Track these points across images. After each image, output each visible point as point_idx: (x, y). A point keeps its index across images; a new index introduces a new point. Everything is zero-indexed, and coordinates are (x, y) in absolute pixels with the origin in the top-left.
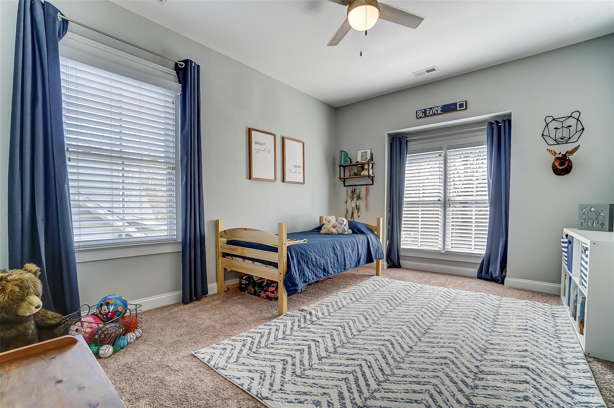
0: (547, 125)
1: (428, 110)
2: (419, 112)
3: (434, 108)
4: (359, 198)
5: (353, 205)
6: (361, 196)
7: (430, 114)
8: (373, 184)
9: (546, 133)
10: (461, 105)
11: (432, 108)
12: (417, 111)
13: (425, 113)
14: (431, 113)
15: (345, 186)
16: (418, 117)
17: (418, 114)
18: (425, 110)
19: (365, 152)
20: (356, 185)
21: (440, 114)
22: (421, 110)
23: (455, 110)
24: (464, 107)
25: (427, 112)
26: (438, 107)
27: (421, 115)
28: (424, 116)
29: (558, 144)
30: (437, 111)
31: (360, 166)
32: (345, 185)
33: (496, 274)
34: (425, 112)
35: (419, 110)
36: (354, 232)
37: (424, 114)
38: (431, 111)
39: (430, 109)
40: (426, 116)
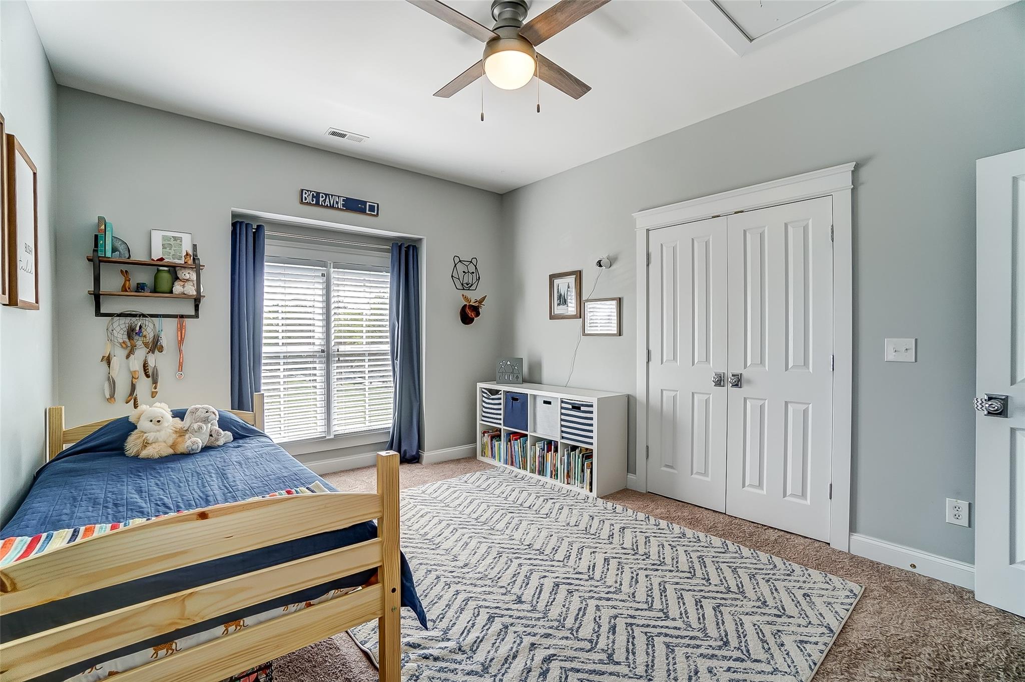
0: (455, 266)
1: (322, 197)
2: (306, 193)
3: (332, 195)
4: (155, 346)
5: (136, 364)
6: (164, 342)
7: (325, 203)
8: (196, 316)
9: (455, 275)
10: (372, 208)
11: (329, 195)
12: (302, 190)
13: (317, 200)
14: (327, 203)
15: (98, 313)
16: (304, 201)
17: (304, 195)
18: (318, 194)
19: (175, 238)
20: (144, 316)
21: (341, 209)
22: (311, 192)
23: (363, 211)
24: (375, 213)
25: (321, 199)
26: (339, 197)
27: (309, 200)
28: (314, 202)
29: (464, 289)
30: (337, 203)
31: (166, 269)
32: (102, 311)
33: (413, 452)
34: (317, 196)
35: (308, 191)
36: (237, 437)
37: (315, 199)
38: (327, 200)
39: (326, 195)
40: (317, 204)
